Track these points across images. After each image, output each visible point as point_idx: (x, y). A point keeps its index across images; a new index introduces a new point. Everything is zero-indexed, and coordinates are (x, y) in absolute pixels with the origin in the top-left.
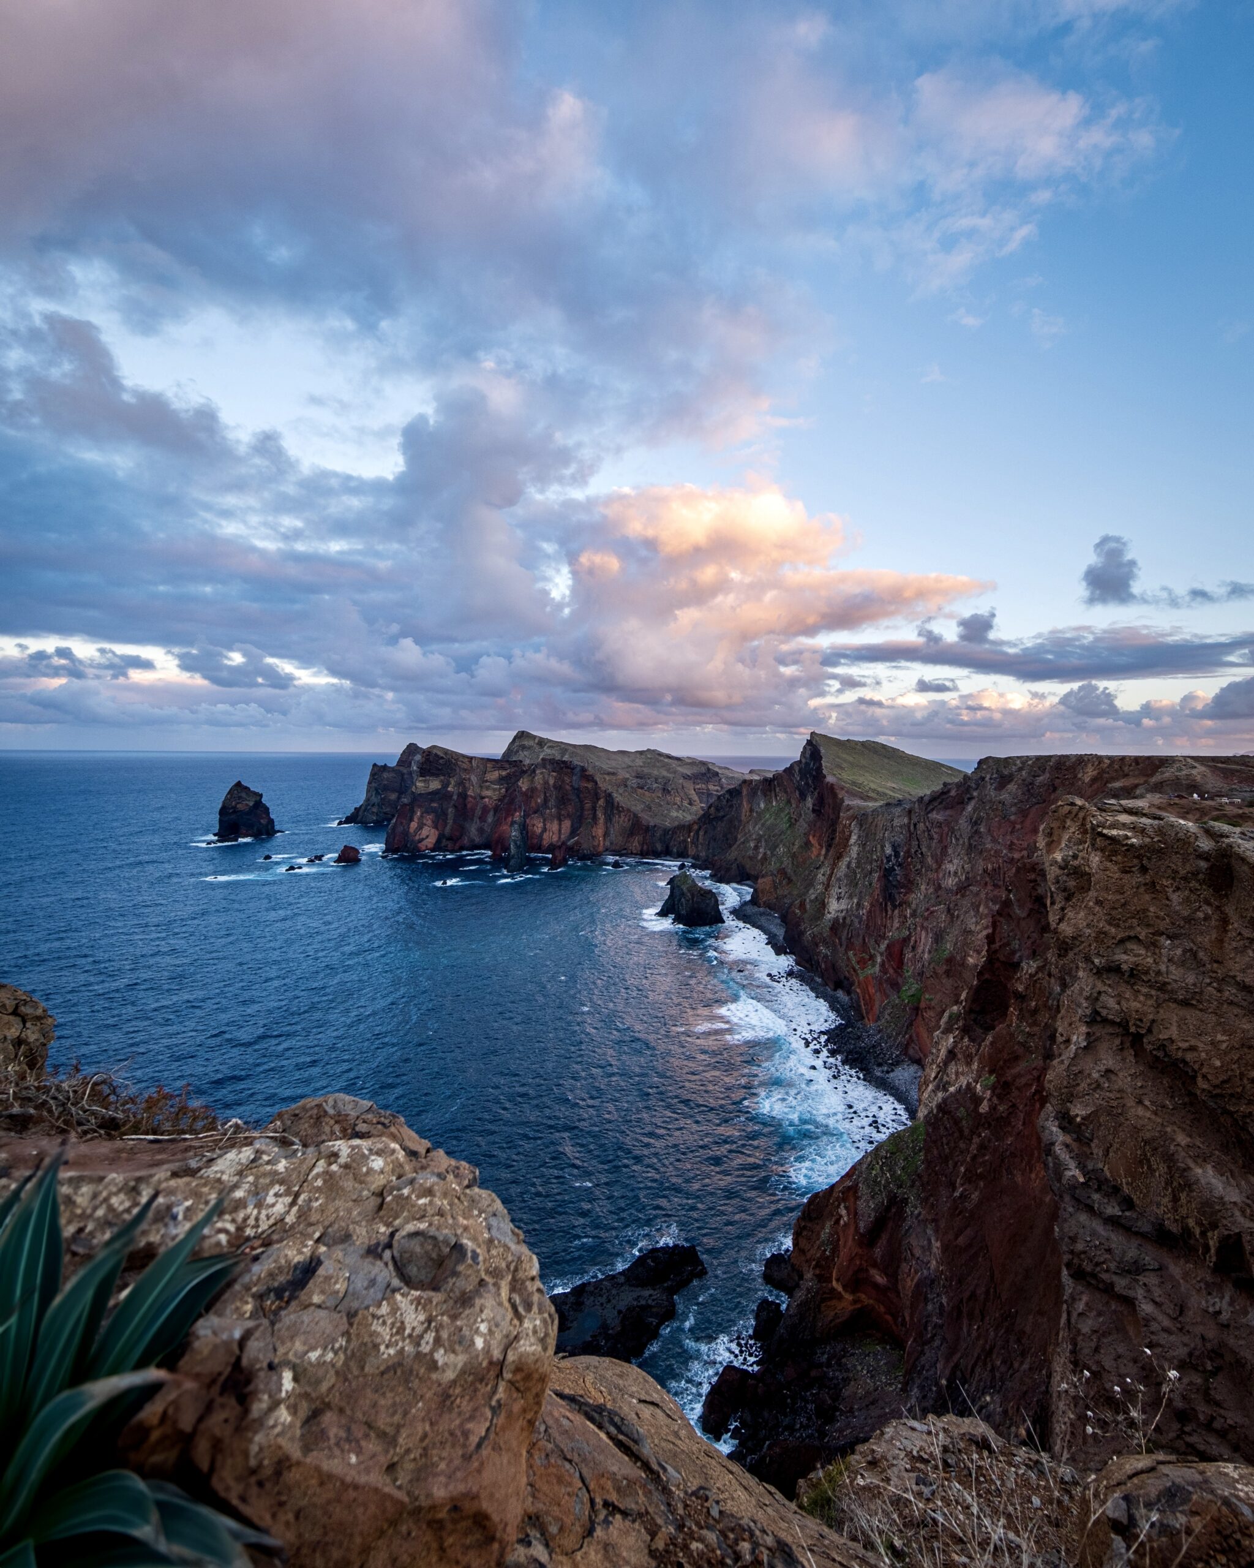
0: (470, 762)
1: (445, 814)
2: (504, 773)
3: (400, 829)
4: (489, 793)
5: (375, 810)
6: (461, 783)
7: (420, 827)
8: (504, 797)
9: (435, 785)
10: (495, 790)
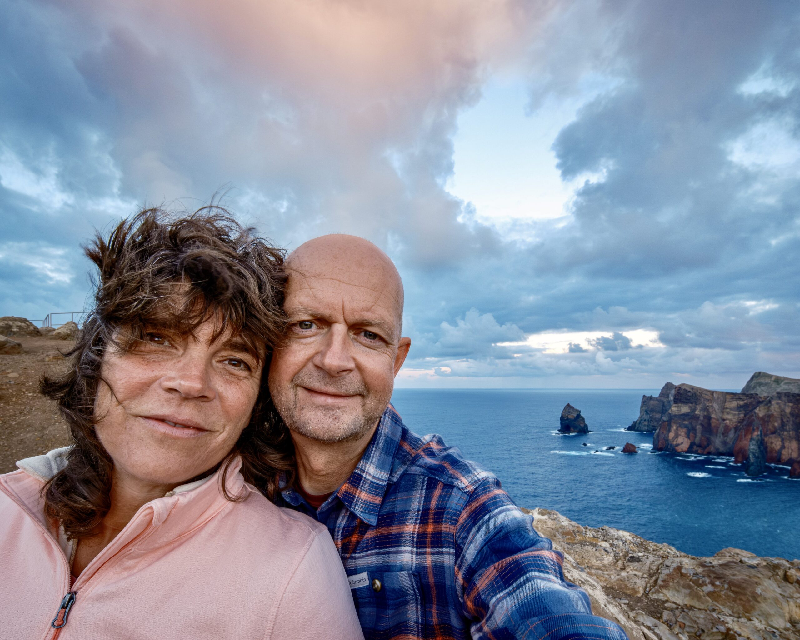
0: (713, 395)
1: (694, 429)
2: (742, 403)
3: (662, 436)
4: (730, 417)
5: (646, 423)
6: (705, 409)
7: (677, 436)
8: (743, 420)
9: (685, 409)
10: (735, 415)
